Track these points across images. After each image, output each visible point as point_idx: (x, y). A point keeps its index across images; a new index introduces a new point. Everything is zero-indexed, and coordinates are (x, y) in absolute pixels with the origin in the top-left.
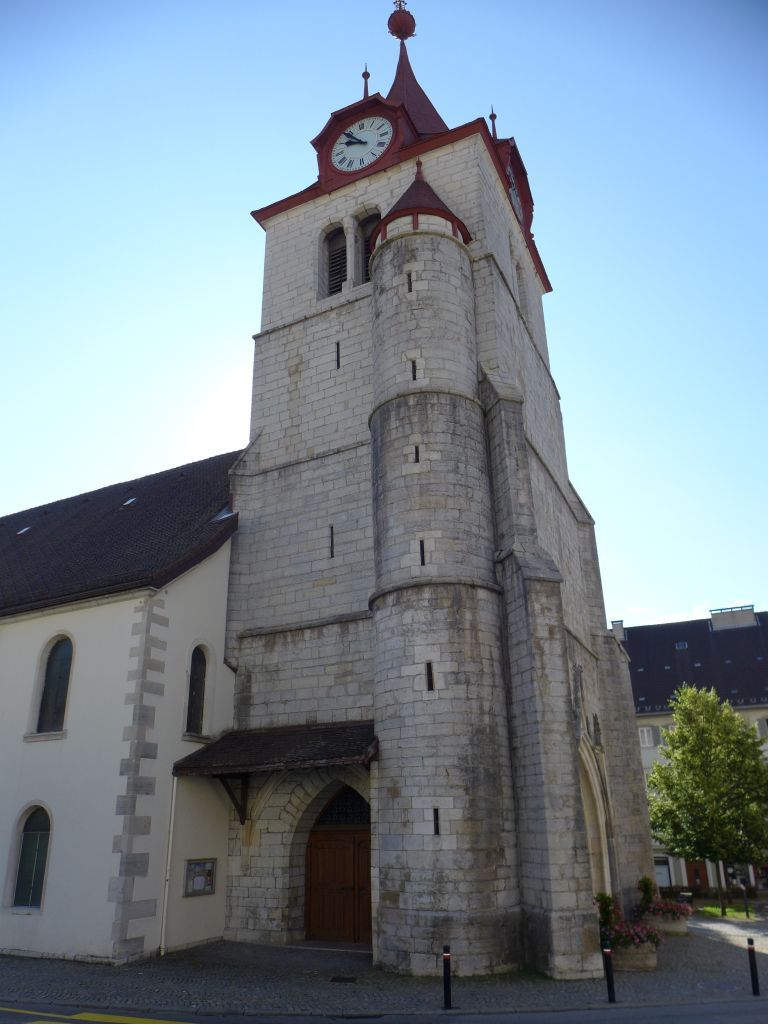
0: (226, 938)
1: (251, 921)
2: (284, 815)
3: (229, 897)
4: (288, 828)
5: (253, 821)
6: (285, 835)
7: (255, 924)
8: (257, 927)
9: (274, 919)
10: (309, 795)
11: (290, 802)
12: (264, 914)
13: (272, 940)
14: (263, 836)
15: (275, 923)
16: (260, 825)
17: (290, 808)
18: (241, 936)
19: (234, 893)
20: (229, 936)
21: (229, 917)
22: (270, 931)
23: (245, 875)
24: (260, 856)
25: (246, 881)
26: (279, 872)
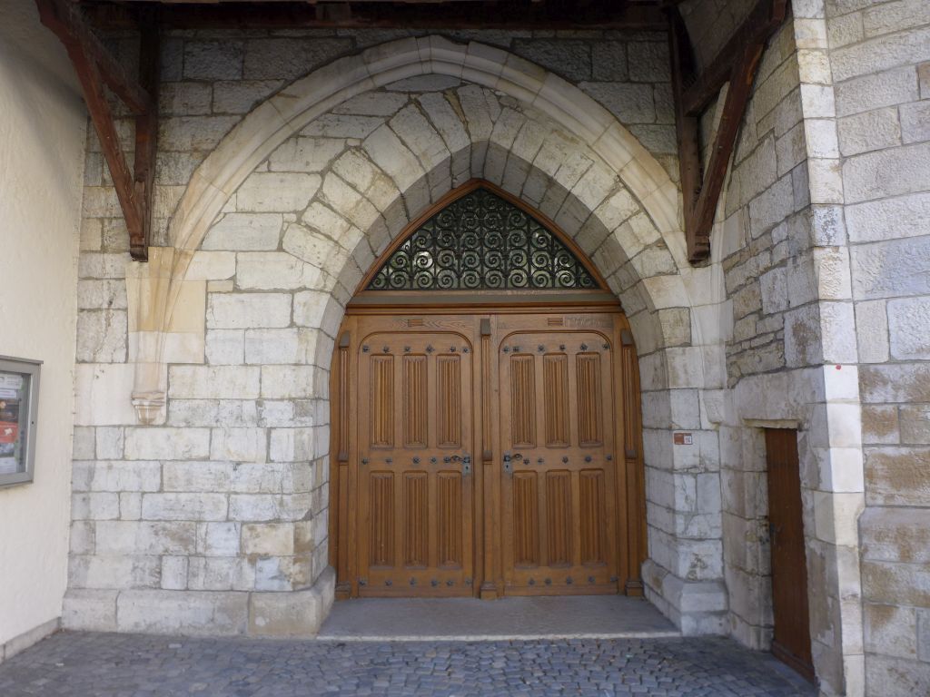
0: (74, 623)
1: (172, 567)
2: (296, 238)
3: (82, 494)
4: (312, 276)
5: (179, 254)
6: (299, 297)
7: (190, 574)
8: (199, 583)
9: (266, 557)
10: (390, 179)
11: (318, 198)
12: (222, 542)
13: (260, 622)
14: (215, 300)
15: (270, 567)
16: (201, 268)
17: (318, 216)
18: (133, 615)
19: (103, 481)
20: (87, 615)
21: (81, 557)
22: (250, 593)
23: (146, 424)
24: (206, 363)
25: (149, 443)
26: (279, 413)
